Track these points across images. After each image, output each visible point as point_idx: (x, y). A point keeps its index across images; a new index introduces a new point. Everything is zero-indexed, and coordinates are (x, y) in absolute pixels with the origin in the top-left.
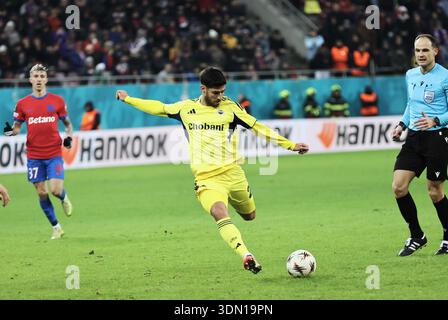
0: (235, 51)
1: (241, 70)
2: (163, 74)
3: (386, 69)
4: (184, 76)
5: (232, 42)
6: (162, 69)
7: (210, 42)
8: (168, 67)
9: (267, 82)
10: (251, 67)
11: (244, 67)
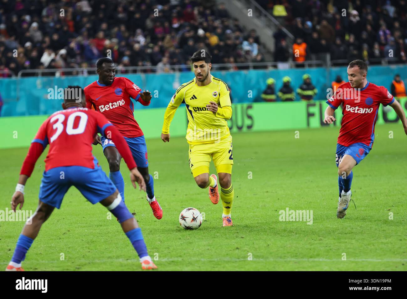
0: (217, 46)
1: (224, 62)
2: (160, 65)
3: (340, 61)
4: (177, 67)
5: (214, 40)
6: (160, 61)
7: (197, 39)
8: (165, 59)
9: (244, 72)
10: (232, 59)
11: (226, 60)
